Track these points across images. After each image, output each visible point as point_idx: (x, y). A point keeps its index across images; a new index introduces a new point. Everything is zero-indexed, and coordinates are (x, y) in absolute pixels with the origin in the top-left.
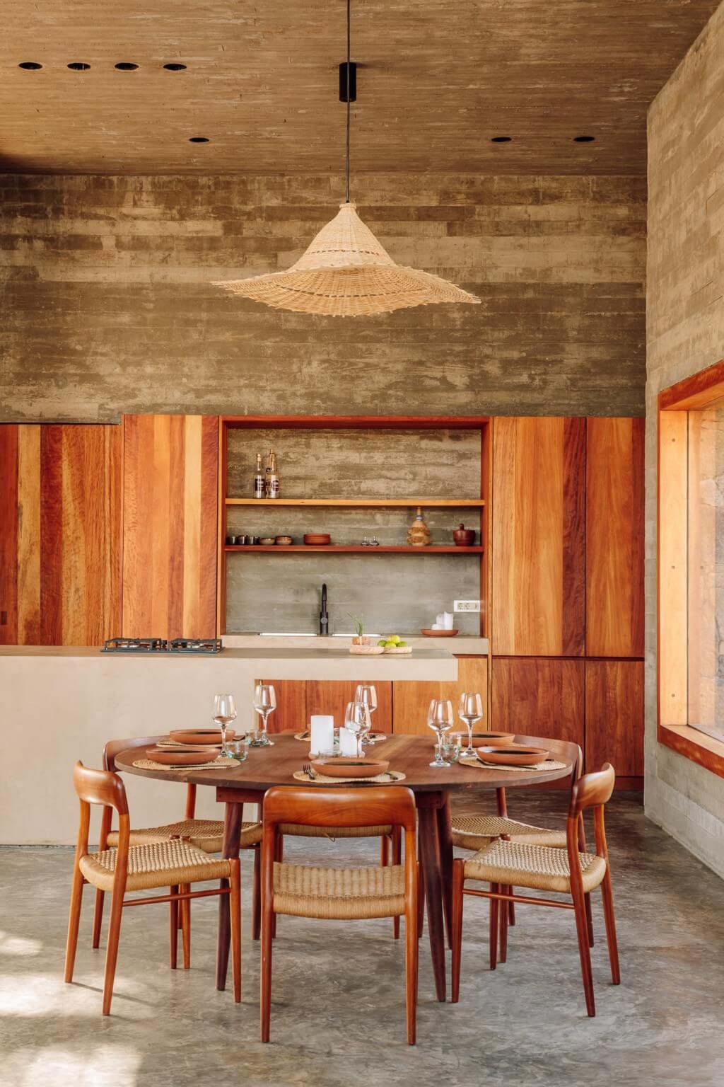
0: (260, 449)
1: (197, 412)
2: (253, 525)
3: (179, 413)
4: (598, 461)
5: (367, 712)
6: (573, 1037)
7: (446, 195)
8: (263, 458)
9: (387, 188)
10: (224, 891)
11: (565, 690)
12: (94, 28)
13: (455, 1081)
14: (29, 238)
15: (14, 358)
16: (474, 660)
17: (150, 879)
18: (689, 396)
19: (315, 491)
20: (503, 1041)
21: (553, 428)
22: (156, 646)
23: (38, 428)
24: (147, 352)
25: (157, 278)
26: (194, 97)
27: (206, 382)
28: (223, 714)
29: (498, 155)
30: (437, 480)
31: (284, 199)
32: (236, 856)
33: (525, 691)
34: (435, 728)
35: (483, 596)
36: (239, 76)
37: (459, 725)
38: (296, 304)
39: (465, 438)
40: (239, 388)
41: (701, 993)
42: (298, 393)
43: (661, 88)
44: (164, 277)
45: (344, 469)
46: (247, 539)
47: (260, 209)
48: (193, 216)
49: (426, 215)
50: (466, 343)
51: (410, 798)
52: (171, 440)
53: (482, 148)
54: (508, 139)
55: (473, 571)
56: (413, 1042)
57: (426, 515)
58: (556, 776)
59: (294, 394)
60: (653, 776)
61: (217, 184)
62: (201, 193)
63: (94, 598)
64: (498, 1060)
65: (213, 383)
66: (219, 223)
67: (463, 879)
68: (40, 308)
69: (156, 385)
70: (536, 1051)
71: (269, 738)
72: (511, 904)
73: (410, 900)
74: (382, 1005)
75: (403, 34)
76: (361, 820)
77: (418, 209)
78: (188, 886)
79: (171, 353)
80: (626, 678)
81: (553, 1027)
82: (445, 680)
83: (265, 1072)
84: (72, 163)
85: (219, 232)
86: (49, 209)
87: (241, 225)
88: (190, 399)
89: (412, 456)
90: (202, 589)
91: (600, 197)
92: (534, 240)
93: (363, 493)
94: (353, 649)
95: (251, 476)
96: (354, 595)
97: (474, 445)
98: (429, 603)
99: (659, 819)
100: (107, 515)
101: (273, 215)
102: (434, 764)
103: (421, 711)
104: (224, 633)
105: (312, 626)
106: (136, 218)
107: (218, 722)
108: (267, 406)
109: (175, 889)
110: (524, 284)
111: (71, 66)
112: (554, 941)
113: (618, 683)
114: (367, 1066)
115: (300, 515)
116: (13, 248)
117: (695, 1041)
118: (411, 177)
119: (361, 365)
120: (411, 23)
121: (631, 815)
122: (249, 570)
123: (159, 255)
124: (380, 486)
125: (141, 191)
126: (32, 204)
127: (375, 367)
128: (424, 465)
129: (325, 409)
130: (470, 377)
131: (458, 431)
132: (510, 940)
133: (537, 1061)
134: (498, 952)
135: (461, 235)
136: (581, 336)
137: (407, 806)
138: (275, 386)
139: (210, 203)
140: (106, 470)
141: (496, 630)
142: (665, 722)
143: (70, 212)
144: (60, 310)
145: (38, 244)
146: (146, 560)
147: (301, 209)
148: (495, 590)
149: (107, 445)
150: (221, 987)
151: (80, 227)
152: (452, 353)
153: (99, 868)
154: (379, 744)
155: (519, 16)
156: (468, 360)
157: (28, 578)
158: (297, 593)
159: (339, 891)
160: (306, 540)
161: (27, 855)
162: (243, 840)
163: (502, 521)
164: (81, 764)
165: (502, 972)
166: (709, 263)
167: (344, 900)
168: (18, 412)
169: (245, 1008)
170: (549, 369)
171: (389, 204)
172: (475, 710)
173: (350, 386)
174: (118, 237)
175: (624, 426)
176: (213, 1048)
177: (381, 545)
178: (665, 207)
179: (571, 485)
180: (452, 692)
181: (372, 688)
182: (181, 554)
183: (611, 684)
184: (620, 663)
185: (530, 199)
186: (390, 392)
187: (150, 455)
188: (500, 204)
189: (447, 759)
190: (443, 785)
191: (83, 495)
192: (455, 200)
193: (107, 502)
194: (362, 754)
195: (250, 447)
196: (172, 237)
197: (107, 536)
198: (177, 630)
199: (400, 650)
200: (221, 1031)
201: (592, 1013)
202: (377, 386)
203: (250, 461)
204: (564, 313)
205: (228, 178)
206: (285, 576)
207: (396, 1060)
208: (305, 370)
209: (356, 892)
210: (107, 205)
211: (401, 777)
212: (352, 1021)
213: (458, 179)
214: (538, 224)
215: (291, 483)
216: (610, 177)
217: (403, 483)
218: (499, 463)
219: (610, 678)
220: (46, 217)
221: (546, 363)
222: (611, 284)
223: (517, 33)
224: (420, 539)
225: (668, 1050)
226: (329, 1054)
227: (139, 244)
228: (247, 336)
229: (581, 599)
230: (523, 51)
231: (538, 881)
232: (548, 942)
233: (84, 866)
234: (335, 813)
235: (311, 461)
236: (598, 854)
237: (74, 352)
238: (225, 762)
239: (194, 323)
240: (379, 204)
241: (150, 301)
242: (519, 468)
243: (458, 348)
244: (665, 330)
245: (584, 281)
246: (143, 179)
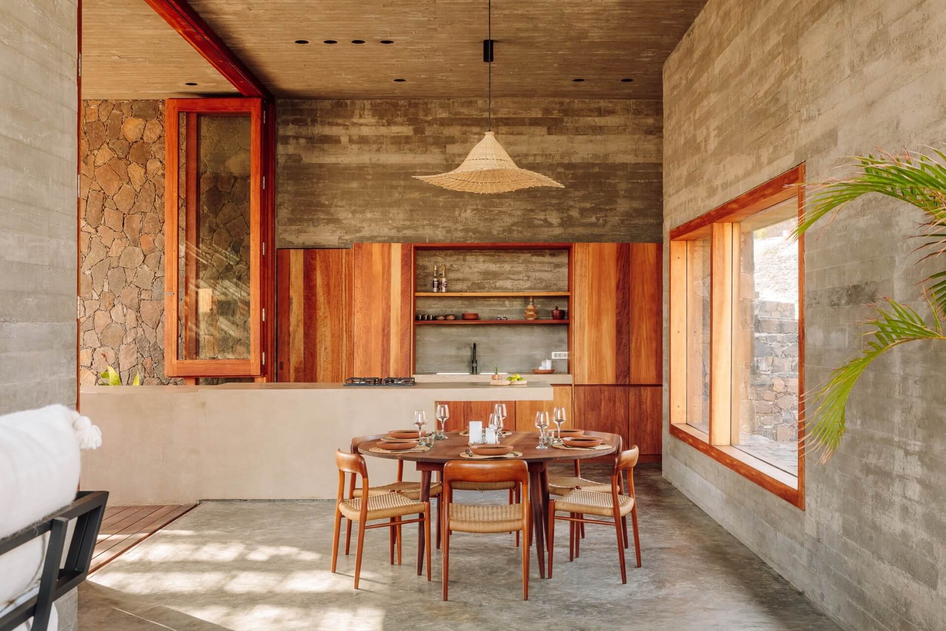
0: (436, 262)
1: (398, 242)
2: (433, 308)
3: (388, 242)
4: (636, 267)
5: (501, 419)
6: (614, 594)
7: (546, 111)
8: (438, 268)
9: (511, 106)
10: (421, 520)
11: (618, 404)
12: (341, 22)
13: (549, 617)
14: (296, 138)
15: (288, 209)
16: (564, 387)
17: (380, 514)
18: (686, 233)
19: (469, 287)
20: (576, 597)
21: (610, 249)
22: (376, 382)
23: (302, 251)
24: (367, 206)
25: (374, 160)
26: (398, 58)
27: (403, 223)
28: (420, 421)
29: (576, 89)
30: (541, 280)
31: (450, 113)
32: (428, 500)
33: (593, 406)
34: (539, 427)
35: (569, 349)
36: (424, 47)
37: (552, 426)
38: (460, 187)
39: (559, 255)
40: (423, 226)
41: (685, 570)
42: (459, 229)
43: (670, 54)
44: (378, 160)
45: (486, 274)
46: (428, 317)
47: (435, 119)
48: (395, 124)
49: (535, 122)
50: (558, 198)
51: (525, 465)
52: (383, 258)
53: (567, 84)
54: (583, 80)
55: (563, 335)
56: (526, 599)
57: (535, 301)
58: (606, 453)
59: (456, 229)
60: (667, 453)
61: (410, 104)
62: (400, 110)
63: (336, 352)
64: (573, 606)
65: (408, 223)
66: (411, 128)
67: (555, 510)
68: (303, 179)
69: (373, 225)
70: (593, 601)
71: (445, 435)
72: (582, 524)
73: (525, 522)
74: (510, 581)
75: (521, 25)
76: (498, 479)
77: (530, 119)
78: (400, 517)
79: (382, 205)
80: (653, 397)
81: (603, 589)
82: (546, 399)
83: (446, 615)
84: (323, 94)
85: (411, 133)
86: (309, 120)
87: (425, 128)
88: (393, 233)
89: (527, 266)
90: (401, 347)
91: (637, 113)
92: (599, 137)
93: (498, 288)
94: (493, 382)
95: (431, 278)
96: (492, 350)
97: (563, 259)
98: (538, 353)
99: (670, 478)
100: (344, 303)
101: (443, 123)
102: (538, 447)
103: (532, 418)
104: (414, 373)
105: (468, 368)
106: (361, 125)
107: (417, 426)
108: (440, 237)
109: (393, 519)
110: (593, 163)
111: (326, 42)
112: (606, 546)
113: (648, 400)
114: (501, 611)
115: (460, 302)
116: (287, 143)
117: (679, 594)
118: (526, 100)
119: (496, 212)
120: (526, 20)
121: (654, 477)
122: (430, 336)
123: (375, 147)
124: (508, 284)
125: (364, 109)
126: (298, 117)
127: (504, 213)
128: (534, 271)
129: (475, 238)
130: (561, 218)
131: (554, 251)
132: (581, 546)
133: (594, 606)
134: (574, 551)
135: (556, 134)
136: (627, 194)
137: (523, 470)
138: (445, 225)
139: (406, 116)
140: (343, 276)
141: (577, 369)
142: (673, 422)
143: (321, 122)
144: (315, 180)
145: (302, 141)
146: (368, 331)
147: (460, 118)
148: (576, 346)
149: (344, 260)
150: (420, 573)
151: (327, 131)
152: (550, 205)
153: (351, 508)
154: (507, 437)
155: (586, 17)
156: (559, 208)
157: (296, 341)
158: (458, 349)
159: (486, 518)
160: (464, 317)
161: (302, 505)
162: (432, 492)
163: (580, 305)
164: (339, 450)
165: (576, 563)
166: (696, 157)
167: (488, 522)
168: (290, 242)
169: (433, 584)
170: (608, 214)
171: (512, 116)
172: (562, 417)
173: (490, 224)
174: (350, 136)
175: (651, 247)
176: (417, 604)
177: (509, 319)
178: (673, 122)
179: (621, 283)
180: (550, 407)
181: (504, 405)
182: (389, 326)
183: (644, 401)
184: (649, 388)
185: (597, 114)
186: (514, 228)
187: (370, 267)
188: (578, 116)
189: (545, 445)
190: (544, 459)
191: (329, 292)
192: (552, 114)
193: (344, 295)
194: (498, 443)
195: (430, 261)
196: (383, 136)
197: (344, 316)
198: (386, 372)
199: (520, 383)
200: (421, 596)
201: (624, 582)
202: (505, 224)
203: (430, 270)
204: (616, 181)
205: (416, 101)
206: (451, 339)
207: (517, 608)
208: (463, 215)
209: (495, 518)
210: (344, 117)
211: (520, 454)
212: (493, 589)
213: (554, 102)
214: (601, 128)
215: (454, 283)
216: (643, 101)
217: (522, 283)
218: (578, 270)
219: (644, 397)
220: (307, 125)
221: (606, 210)
222: (644, 164)
223: (586, 25)
224: (532, 316)
225: (664, 599)
226: (481, 606)
227: (363, 141)
228: (428, 195)
229: (627, 351)
230: (590, 34)
231: (596, 511)
232: (603, 546)
233: (342, 508)
234: (483, 475)
235: (467, 270)
236: (630, 496)
237: (324, 205)
238: (421, 448)
239: (396, 187)
240: (507, 116)
241: (369, 174)
242: (590, 273)
243: (554, 201)
244: (673, 194)
245: (628, 162)
246: (366, 101)
